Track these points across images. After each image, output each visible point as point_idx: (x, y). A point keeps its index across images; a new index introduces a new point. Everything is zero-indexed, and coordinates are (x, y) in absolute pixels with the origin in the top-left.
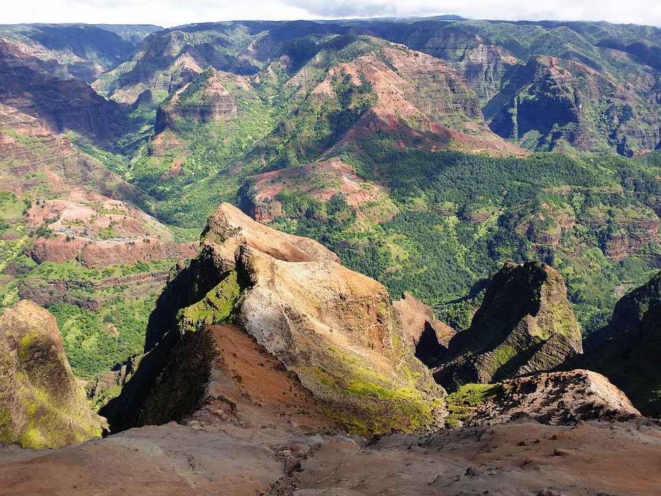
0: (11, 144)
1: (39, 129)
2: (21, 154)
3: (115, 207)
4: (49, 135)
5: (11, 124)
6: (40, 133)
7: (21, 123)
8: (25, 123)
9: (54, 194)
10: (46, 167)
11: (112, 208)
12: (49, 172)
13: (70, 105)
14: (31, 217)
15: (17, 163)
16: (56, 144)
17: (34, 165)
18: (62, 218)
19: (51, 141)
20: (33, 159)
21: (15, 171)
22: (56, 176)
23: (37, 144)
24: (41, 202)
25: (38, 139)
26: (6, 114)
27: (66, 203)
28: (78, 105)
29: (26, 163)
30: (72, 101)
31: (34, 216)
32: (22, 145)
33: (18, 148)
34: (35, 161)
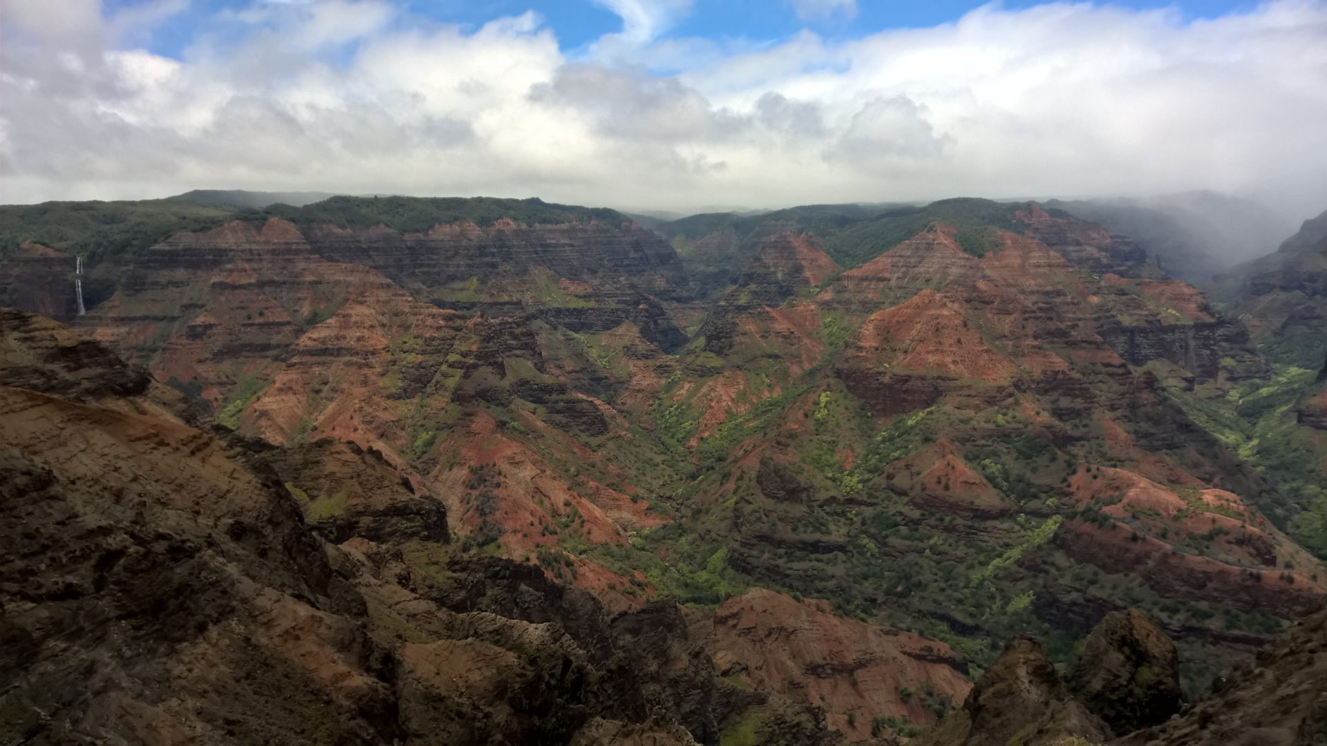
0: (1063, 372)
1: (1108, 353)
2: (1072, 389)
3: (1224, 502)
4: (1123, 366)
5: (1066, 343)
6: (1109, 360)
8: (1090, 343)
9: (1113, 459)
10: (1109, 415)
11: (1218, 503)
12: (1111, 423)
13: (1159, 321)
14: (1073, 489)
15: (1065, 402)
16: (1129, 380)
17: (1089, 409)
18: (1125, 501)
20: (1090, 399)
21: (1058, 413)
22: (1121, 431)
23: (1100, 377)
24: (1094, 467)
25: (1104, 370)
27: (1135, 477)
28: (1173, 322)
29: (1079, 404)
30: (1164, 315)
31: (1078, 488)
32: (1078, 376)
33: (1070, 379)
34: (1092, 402)
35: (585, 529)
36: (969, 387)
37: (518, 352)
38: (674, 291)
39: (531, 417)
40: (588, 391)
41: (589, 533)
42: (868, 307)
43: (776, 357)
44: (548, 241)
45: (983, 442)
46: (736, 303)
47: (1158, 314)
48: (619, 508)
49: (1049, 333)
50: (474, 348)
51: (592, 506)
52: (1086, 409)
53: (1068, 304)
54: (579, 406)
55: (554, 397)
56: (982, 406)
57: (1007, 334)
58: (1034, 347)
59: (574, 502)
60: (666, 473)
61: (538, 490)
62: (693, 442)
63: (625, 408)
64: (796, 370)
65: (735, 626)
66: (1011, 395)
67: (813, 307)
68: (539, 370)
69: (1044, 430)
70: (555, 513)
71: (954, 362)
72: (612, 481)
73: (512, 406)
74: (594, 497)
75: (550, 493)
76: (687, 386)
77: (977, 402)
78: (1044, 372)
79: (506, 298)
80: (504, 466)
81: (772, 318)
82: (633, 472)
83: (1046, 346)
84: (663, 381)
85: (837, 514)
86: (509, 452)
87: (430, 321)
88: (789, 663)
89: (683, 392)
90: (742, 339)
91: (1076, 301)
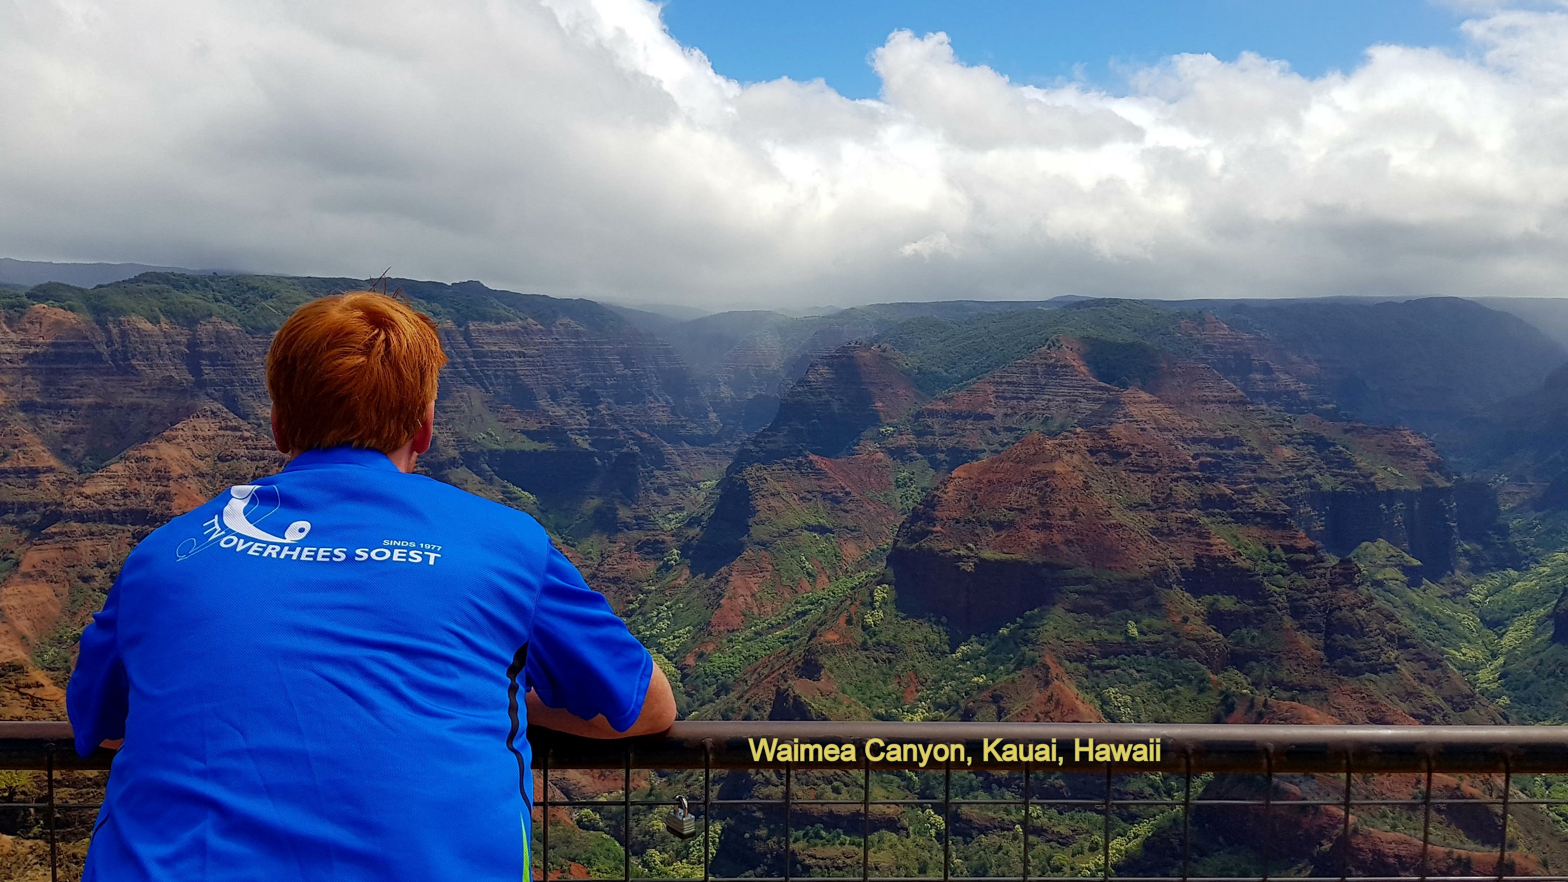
0: (1224, 559)
1: (1291, 532)
2: (1237, 585)
4: (1312, 550)
5: (1233, 516)
6: (1292, 542)
7: (1256, 514)
9: (1292, 689)
10: (1289, 623)
12: (1293, 633)
13: (1373, 484)
15: (1227, 603)
16: (1322, 572)
17: (1261, 613)
19: (1312, 562)
20: (1264, 599)
21: (1217, 620)
22: (1307, 646)
23: (1279, 567)
24: (1261, 701)
25: (1285, 556)
26: (1228, 491)
28: (1393, 487)
29: (1248, 606)
30: (1380, 475)
32: (1247, 564)
33: (1236, 568)
34: (1266, 604)
36: (1087, 580)
38: (683, 427)
43: (822, 530)
44: (486, 348)
45: (1105, 662)
46: (770, 446)
47: (1372, 474)
49: (1208, 501)
52: (1257, 613)
53: (1243, 457)
56: (1107, 608)
57: (1149, 501)
58: (1185, 521)
62: (690, 661)
64: (851, 553)
66: (1147, 594)
67: (880, 455)
69: (1194, 644)
71: (1068, 542)
77: (1100, 602)
78: (1198, 559)
81: (819, 473)
83: (1204, 520)
90: (773, 502)
91: (1256, 453)
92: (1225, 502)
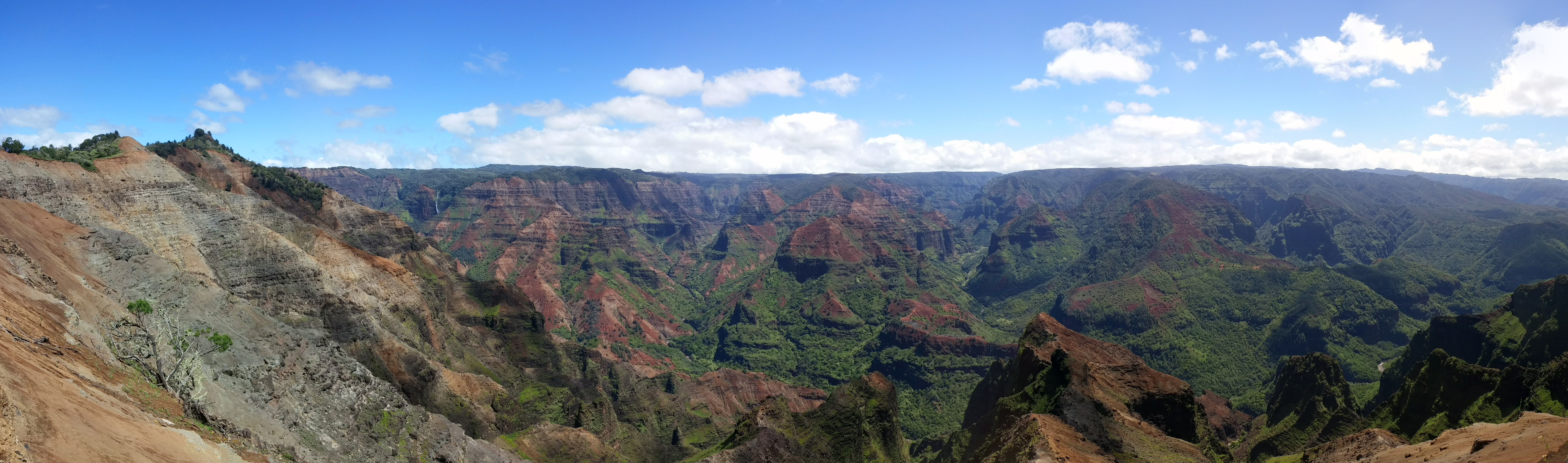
13: (929, 229)
28: (934, 230)
33: (889, 258)
34: (898, 268)
35: (643, 335)
36: (842, 265)
37: (618, 244)
39: (621, 278)
40: (656, 265)
41: (644, 337)
42: (798, 224)
43: (753, 250)
45: (849, 291)
46: (735, 222)
47: (928, 226)
48: (663, 325)
49: (880, 237)
50: (595, 241)
51: (648, 324)
54: (646, 273)
55: (635, 268)
56: (849, 273)
57: (861, 238)
58: (873, 244)
59: (638, 322)
60: (690, 309)
61: (620, 314)
62: (708, 294)
63: (674, 275)
64: (762, 257)
65: (709, 386)
66: (862, 268)
67: (772, 225)
68: (628, 254)
70: (628, 326)
71: (835, 253)
72: (661, 312)
73: (612, 272)
74: (651, 319)
75: (626, 317)
76: (707, 264)
77: (847, 271)
78: (877, 256)
79: (618, 217)
80: (604, 301)
81: (752, 231)
82: (674, 307)
83: (879, 244)
84: (695, 262)
85: (775, 329)
86: (607, 294)
87: (577, 227)
88: (738, 403)
89: (705, 267)
90: (736, 241)
91: (893, 221)
92: (886, 238)
